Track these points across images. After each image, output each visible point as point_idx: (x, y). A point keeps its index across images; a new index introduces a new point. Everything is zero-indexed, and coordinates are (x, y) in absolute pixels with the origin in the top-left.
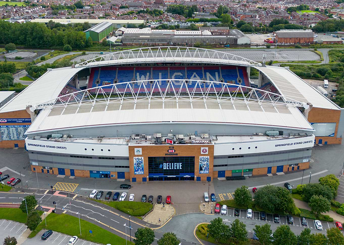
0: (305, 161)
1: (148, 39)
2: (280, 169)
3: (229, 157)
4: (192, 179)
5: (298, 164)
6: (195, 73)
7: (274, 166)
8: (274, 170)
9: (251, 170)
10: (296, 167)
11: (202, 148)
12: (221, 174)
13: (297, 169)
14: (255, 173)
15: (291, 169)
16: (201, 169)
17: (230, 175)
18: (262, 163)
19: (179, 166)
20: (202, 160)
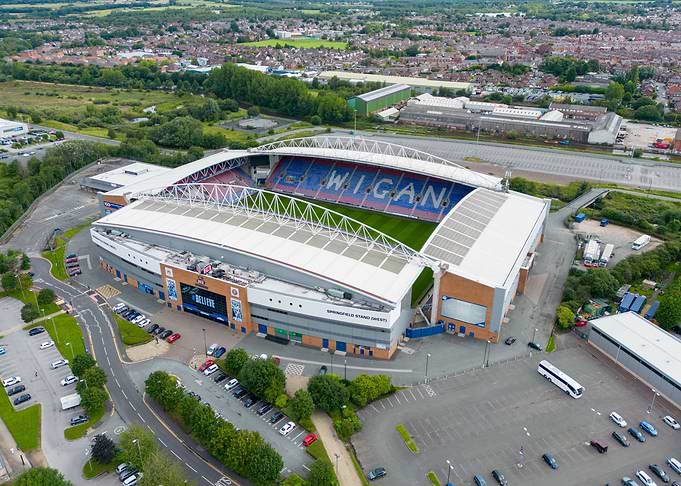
0: (379, 346)
1: (438, 118)
2: (341, 346)
3: (270, 309)
4: (226, 323)
5: (369, 348)
6: (411, 184)
7: (333, 340)
8: (332, 345)
9: (299, 336)
10: (367, 352)
11: (232, 288)
12: (263, 329)
13: (367, 354)
14: (305, 340)
15: (358, 351)
16: (234, 315)
17: (274, 334)
18: (313, 330)
19: (211, 303)
20: (234, 303)
